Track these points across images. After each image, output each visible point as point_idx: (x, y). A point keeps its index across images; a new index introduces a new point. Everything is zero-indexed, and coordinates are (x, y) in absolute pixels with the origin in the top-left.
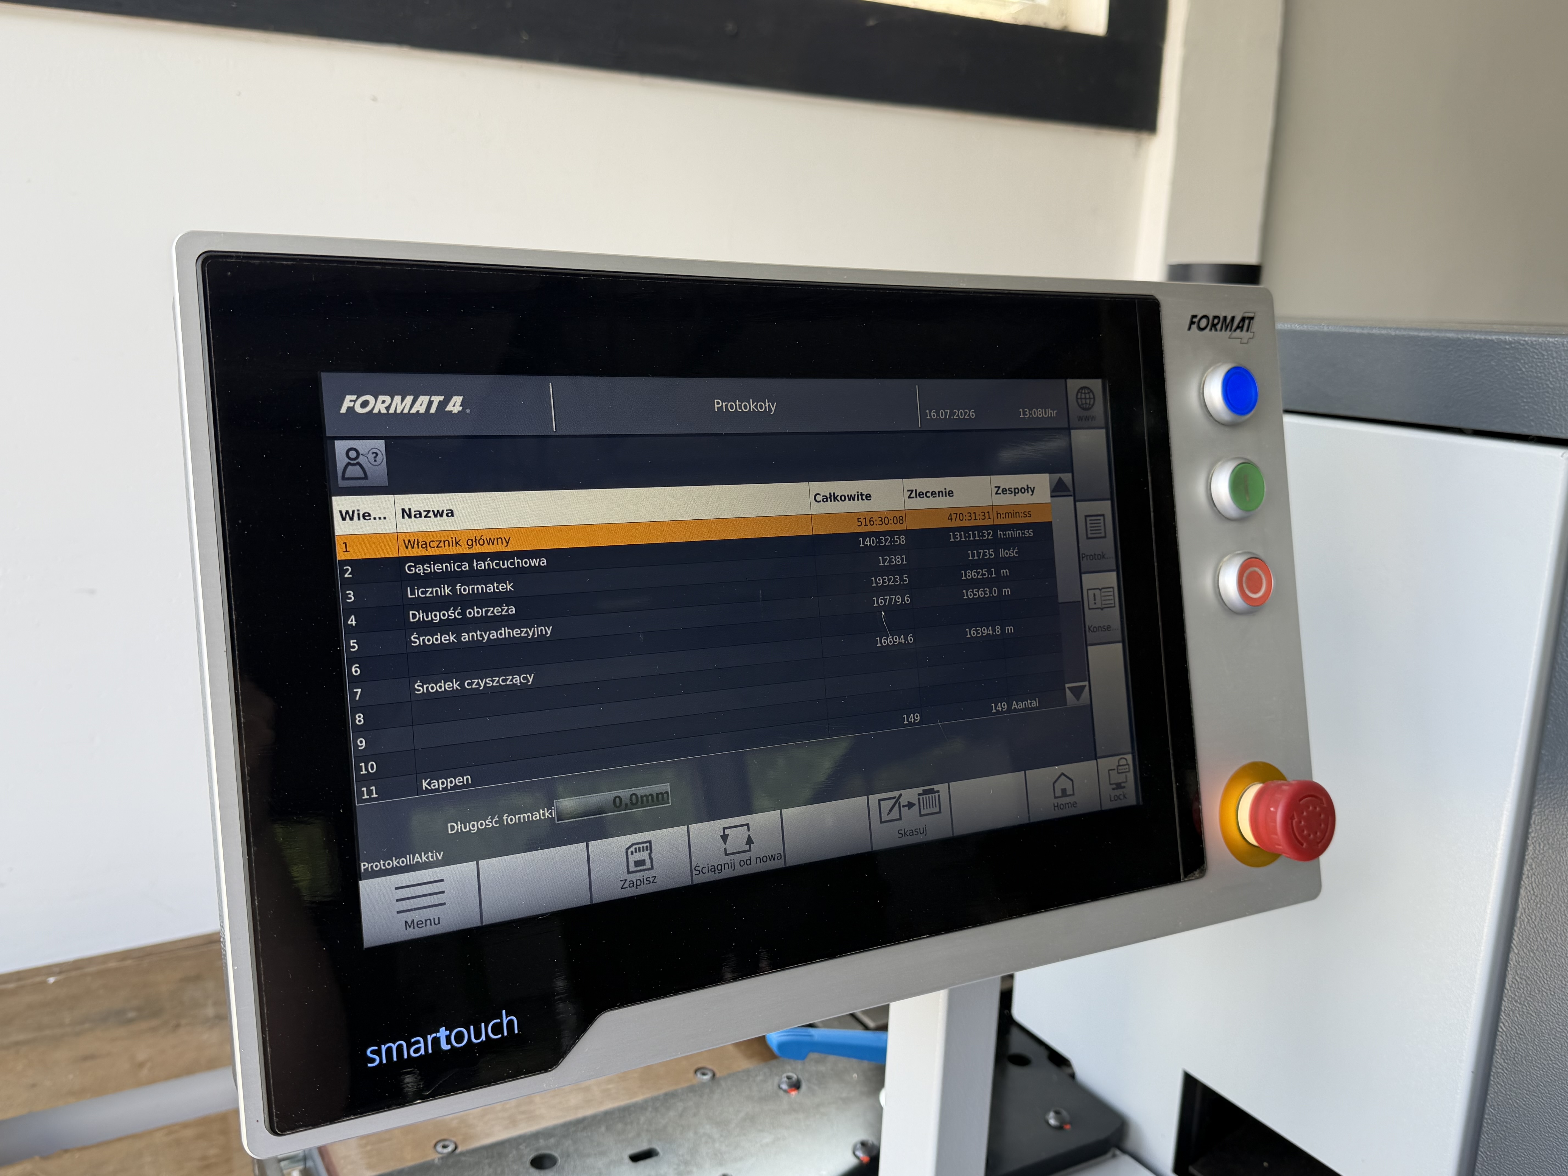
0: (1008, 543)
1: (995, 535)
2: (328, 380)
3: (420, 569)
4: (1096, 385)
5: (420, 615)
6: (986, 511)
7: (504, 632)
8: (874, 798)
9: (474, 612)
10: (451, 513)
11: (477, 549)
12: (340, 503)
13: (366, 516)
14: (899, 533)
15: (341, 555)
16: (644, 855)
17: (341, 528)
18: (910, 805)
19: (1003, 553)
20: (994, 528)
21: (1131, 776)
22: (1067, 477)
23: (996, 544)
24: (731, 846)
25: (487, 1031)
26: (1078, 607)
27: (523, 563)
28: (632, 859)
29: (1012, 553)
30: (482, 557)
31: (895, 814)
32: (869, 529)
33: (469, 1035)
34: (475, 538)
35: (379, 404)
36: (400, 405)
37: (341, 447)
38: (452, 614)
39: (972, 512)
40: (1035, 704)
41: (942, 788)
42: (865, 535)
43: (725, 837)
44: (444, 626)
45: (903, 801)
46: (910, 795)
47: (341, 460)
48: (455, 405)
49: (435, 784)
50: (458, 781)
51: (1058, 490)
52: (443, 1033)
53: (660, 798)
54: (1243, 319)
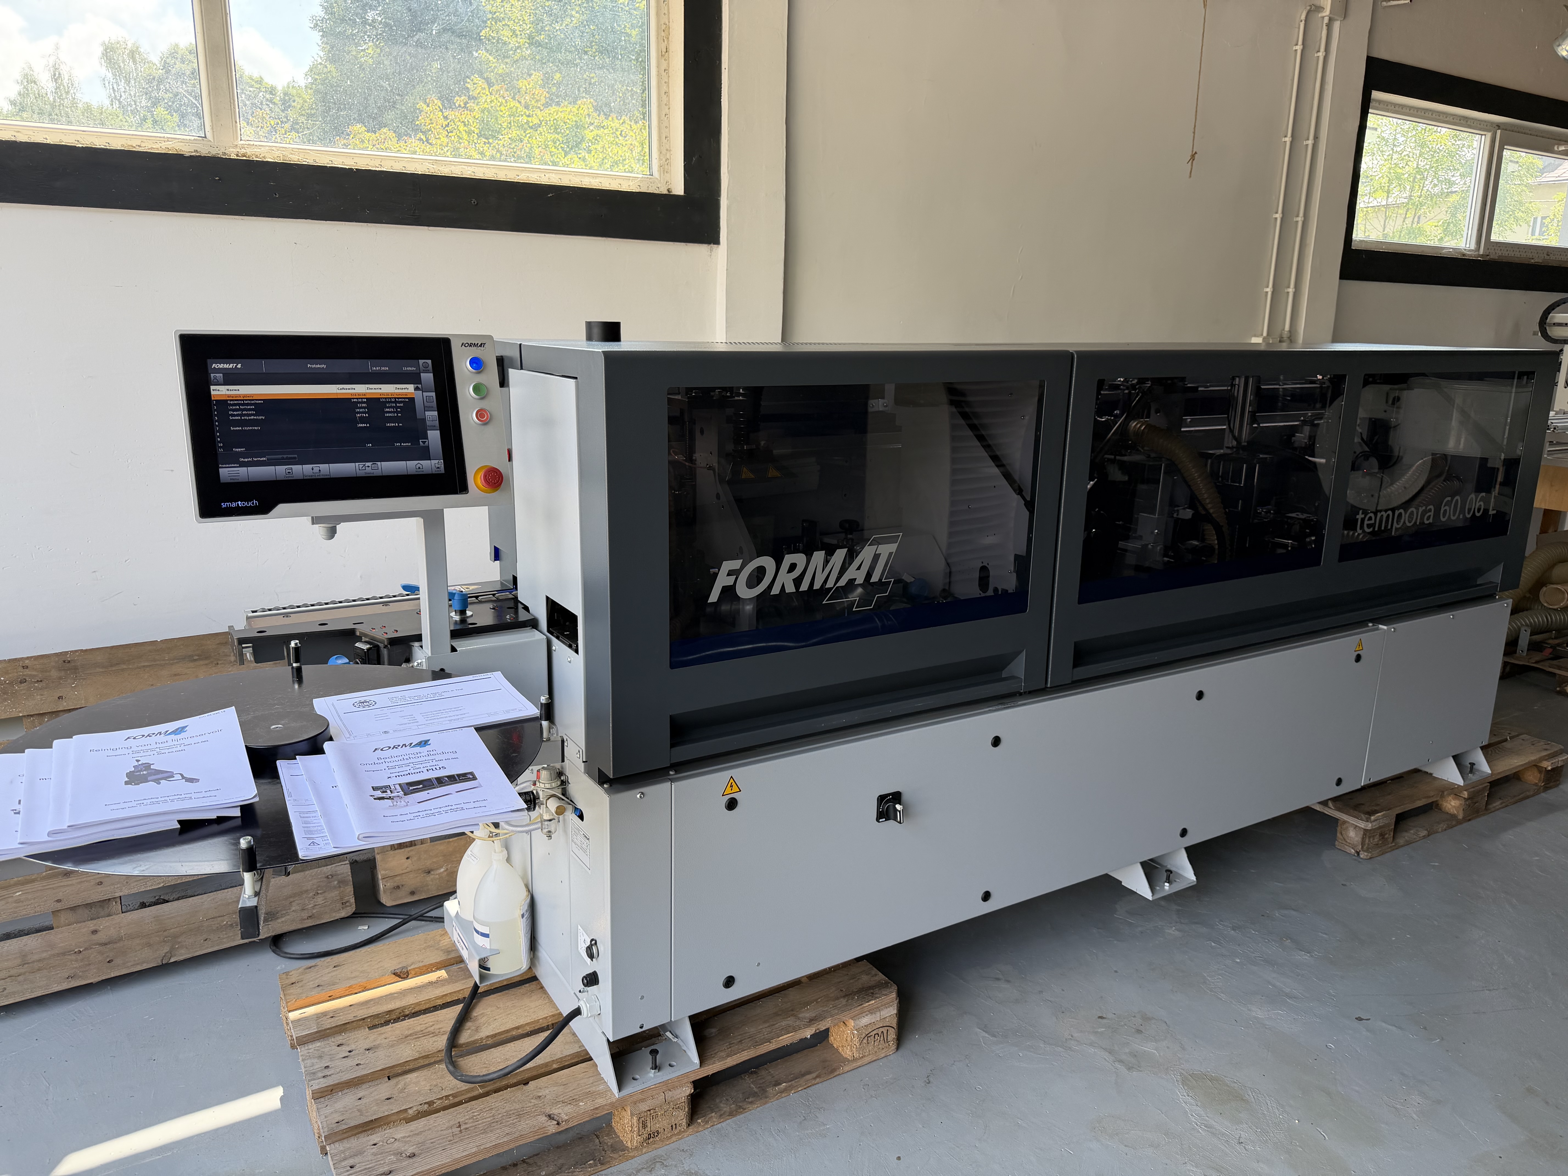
0: (400, 402)
1: (395, 400)
2: (209, 361)
3: (231, 402)
4: (429, 362)
5: (231, 412)
6: (392, 394)
7: (252, 417)
8: (357, 464)
9: (245, 412)
10: (238, 390)
11: (245, 398)
12: (212, 387)
13: (218, 390)
14: (364, 398)
15: (213, 399)
16: (290, 471)
17: (213, 393)
18: (368, 467)
19: (398, 405)
20: (395, 398)
21: (443, 465)
22: (420, 386)
23: (396, 402)
24: (314, 471)
25: (250, 504)
26: (424, 420)
27: (258, 402)
28: (287, 471)
29: (402, 405)
30: (246, 400)
31: (364, 468)
32: (355, 397)
33: (246, 504)
34: (245, 396)
35: (221, 366)
36: (226, 366)
37: (212, 375)
38: (239, 413)
39: (388, 394)
40: (410, 444)
41: (379, 463)
42: (353, 399)
43: (313, 469)
44: (237, 415)
45: (366, 465)
46: (369, 464)
47: (212, 378)
48: (239, 366)
49: (236, 450)
50: (242, 449)
51: (416, 389)
52: (239, 503)
53: (295, 458)
54: (482, 344)
